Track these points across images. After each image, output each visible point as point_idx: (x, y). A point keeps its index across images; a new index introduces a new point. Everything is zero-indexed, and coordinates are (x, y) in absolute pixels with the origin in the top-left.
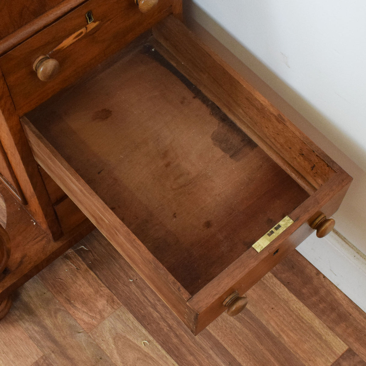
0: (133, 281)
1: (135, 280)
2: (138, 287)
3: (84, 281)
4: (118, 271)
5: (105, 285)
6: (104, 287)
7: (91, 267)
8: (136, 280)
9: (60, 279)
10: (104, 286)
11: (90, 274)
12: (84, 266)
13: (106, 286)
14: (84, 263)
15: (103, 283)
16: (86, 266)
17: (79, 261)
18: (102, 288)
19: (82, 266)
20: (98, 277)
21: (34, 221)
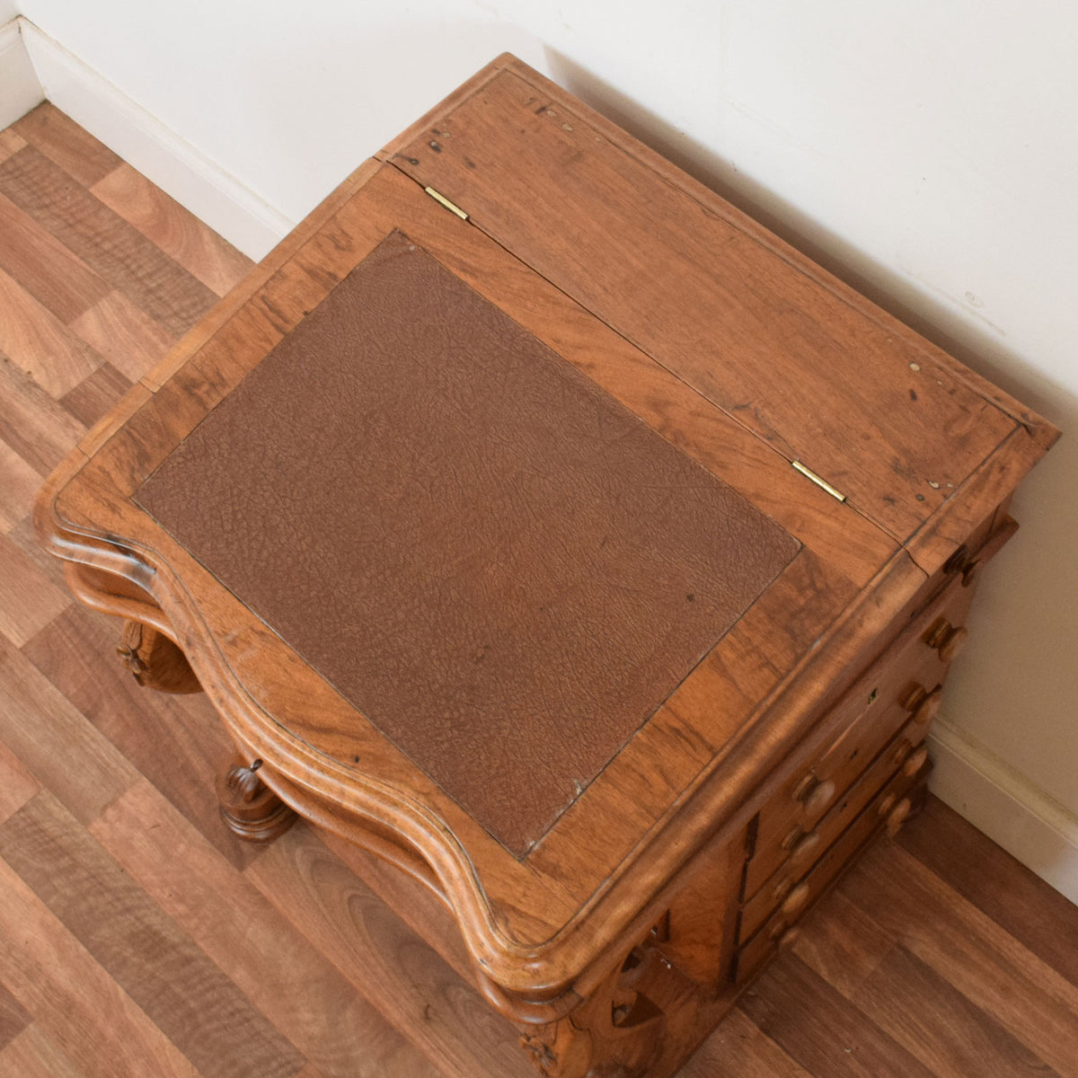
0: (852, 1052)
1: (854, 1048)
2: (864, 1063)
3: (760, 1061)
4: (820, 1033)
5: (800, 1064)
6: (799, 1069)
7: (767, 1029)
8: (858, 1048)
9: (714, 1060)
10: (799, 1066)
11: (768, 1045)
12: (753, 1030)
13: (803, 1067)
14: (752, 1024)
15: (797, 1061)
16: (757, 1029)
17: (744, 1020)
18: (797, 1073)
19: (750, 1030)
20: (785, 1049)
21: (669, 962)
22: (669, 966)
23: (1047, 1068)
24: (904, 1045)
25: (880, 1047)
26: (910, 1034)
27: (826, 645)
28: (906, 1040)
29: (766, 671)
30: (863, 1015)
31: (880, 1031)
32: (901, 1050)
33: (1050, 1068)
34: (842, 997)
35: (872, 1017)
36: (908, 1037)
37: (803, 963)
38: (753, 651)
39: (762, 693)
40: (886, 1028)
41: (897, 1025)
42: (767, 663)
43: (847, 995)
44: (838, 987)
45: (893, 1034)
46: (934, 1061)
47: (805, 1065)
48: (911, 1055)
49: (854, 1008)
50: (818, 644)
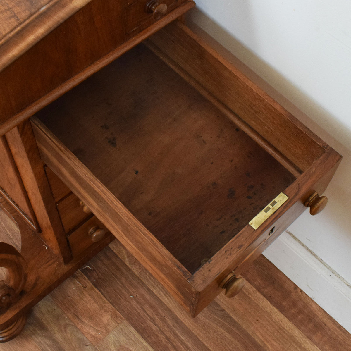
0: (134, 297)
1: (135, 296)
2: (138, 302)
3: (90, 298)
4: (120, 288)
6: (108, 303)
7: (96, 285)
8: (137, 296)
9: (69, 296)
10: (108, 302)
11: (95, 291)
12: (89, 284)
14: (89, 282)
15: (107, 299)
16: (91, 284)
17: (85, 279)
18: (106, 305)
19: (88, 284)
20: (102, 294)
21: (47, 246)
22: (47, 248)
23: (223, 310)
24: (158, 295)
25: (147, 296)
26: (162, 292)
27: (48, 9)
28: (160, 294)
29: (13, 20)
30: (142, 282)
31: (149, 290)
32: (157, 299)
33: (225, 311)
34: (134, 273)
35: (146, 283)
36: (161, 293)
37: (118, 257)
38: (8, 10)
39: (8, 30)
40: (151, 288)
41: (157, 287)
42: (14, 16)
43: (136, 273)
44: (132, 269)
45: (154, 291)
46: (171, 304)
47: (111, 301)
48: (161, 301)
49: (139, 279)
50: (44, 8)
